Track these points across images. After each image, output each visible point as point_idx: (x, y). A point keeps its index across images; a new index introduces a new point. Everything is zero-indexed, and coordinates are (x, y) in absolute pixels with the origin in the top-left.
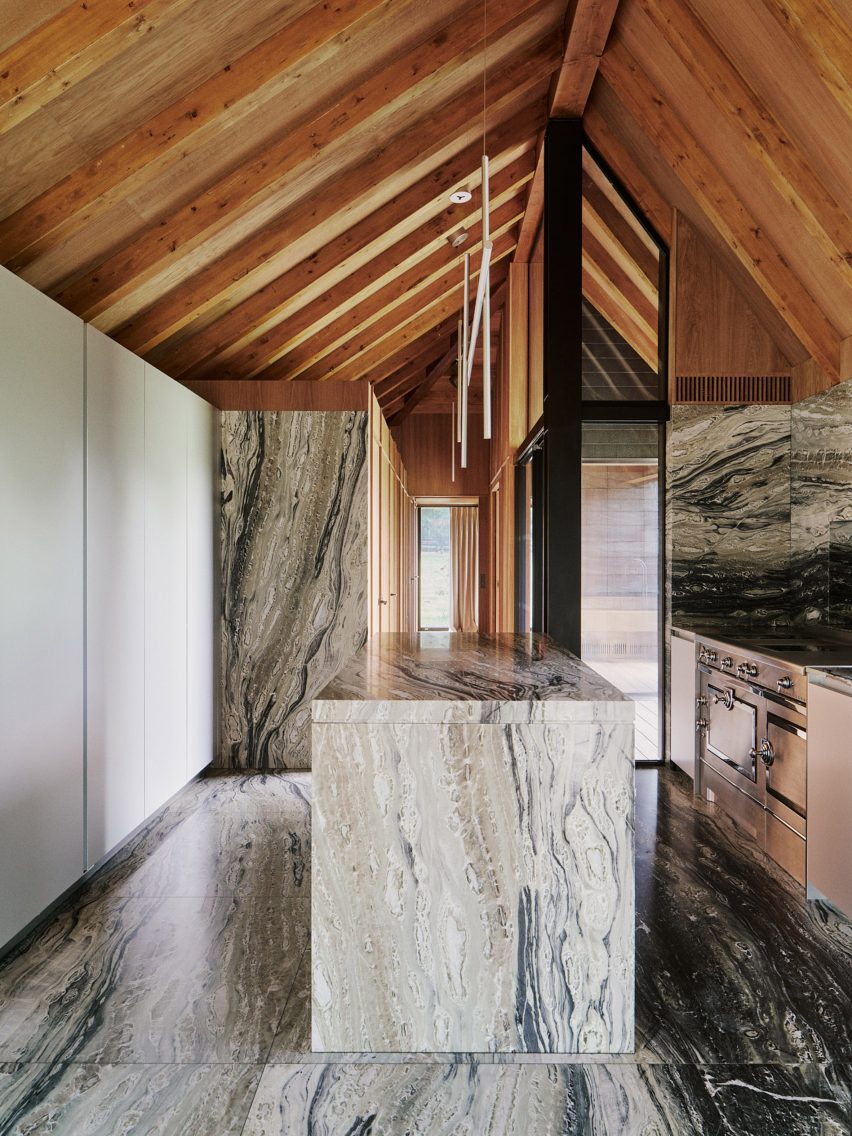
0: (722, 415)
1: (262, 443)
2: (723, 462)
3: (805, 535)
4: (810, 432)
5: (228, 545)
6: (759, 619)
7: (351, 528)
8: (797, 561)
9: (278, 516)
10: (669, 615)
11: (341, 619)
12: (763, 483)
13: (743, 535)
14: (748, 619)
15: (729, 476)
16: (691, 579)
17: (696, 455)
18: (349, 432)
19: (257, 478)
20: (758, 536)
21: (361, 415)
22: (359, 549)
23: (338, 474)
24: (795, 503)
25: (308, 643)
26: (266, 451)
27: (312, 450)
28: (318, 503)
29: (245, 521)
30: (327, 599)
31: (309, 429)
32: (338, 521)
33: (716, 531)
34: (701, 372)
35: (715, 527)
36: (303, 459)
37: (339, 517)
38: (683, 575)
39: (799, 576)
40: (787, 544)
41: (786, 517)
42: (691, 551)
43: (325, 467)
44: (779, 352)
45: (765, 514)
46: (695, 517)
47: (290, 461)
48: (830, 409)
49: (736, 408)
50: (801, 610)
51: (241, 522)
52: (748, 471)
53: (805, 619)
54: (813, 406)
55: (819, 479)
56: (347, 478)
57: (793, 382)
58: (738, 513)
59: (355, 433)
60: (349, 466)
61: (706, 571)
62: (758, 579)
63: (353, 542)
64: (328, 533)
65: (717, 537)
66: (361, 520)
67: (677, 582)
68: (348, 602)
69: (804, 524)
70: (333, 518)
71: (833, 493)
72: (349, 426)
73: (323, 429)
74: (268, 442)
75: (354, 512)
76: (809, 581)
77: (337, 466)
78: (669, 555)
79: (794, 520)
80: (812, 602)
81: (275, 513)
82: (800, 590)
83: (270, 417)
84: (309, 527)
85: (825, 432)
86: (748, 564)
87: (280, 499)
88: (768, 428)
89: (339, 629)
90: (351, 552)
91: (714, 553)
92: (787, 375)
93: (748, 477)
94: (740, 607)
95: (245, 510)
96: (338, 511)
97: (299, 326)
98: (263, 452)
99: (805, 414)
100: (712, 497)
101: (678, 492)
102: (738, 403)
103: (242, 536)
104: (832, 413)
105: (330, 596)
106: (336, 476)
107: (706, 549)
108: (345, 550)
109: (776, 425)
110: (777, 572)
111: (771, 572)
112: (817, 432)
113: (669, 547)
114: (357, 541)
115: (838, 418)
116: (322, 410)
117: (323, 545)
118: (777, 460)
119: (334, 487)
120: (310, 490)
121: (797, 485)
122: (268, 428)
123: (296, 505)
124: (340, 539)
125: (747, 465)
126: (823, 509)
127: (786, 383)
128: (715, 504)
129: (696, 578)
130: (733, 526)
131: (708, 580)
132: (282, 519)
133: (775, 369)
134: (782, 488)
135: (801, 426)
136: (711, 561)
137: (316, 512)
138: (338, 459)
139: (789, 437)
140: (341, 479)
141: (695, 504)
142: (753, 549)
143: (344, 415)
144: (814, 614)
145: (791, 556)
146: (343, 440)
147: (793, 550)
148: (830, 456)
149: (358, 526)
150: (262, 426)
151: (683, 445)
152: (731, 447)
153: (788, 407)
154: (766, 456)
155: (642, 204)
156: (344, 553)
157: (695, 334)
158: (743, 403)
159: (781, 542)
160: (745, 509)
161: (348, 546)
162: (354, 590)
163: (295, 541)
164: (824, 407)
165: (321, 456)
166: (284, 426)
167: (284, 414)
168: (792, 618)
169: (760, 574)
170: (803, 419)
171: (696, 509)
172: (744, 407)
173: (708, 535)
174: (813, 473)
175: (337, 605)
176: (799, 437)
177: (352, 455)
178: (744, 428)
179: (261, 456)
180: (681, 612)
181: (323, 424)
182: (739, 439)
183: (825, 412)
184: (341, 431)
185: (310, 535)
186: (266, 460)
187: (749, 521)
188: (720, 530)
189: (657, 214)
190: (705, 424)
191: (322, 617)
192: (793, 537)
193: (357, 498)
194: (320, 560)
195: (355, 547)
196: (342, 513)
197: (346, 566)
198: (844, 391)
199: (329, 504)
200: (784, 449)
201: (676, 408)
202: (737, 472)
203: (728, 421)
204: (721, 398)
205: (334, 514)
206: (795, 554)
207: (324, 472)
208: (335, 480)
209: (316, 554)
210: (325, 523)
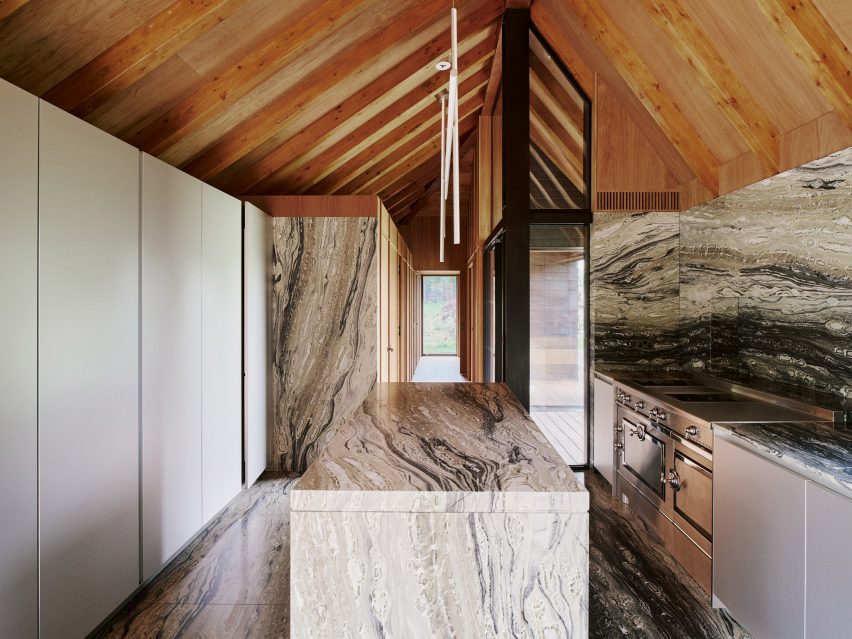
0: (630, 219)
1: (302, 240)
2: (631, 253)
3: (691, 306)
4: (695, 232)
5: (278, 312)
6: (658, 366)
7: (365, 300)
8: (686, 325)
9: (313, 292)
10: (593, 362)
11: (358, 366)
12: (660, 268)
13: (645, 305)
14: (650, 366)
15: (635, 263)
16: (608, 337)
17: (612, 248)
18: (364, 232)
19: (298, 265)
20: (657, 305)
21: (372, 219)
22: (371, 315)
23: (356, 262)
24: (683, 282)
25: (335, 382)
26: (305, 246)
27: (338, 244)
28: (342, 283)
29: (290, 296)
30: (348, 351)
31: (336, 230)
32: (356, 295)
33: (626, 303)
34: (615, 187)
35: (625, 300)
36: (331, 252)
37: (357, 292)
38: (602, 334)
39: (686, 335)
40: (677, 312)
41: (676, 292)
42: (608, 317)
43: (346, 257)
44: (670, 175)
45: (661, 290)
46: (611, 292)
47: (322, 253)
48: (711, 216)
49: (640, 215)
50: (688, 360)
51: (287, 296)
52: (649, 259)
53: (691, 367)
54: (697, 213)
55: (702, 266)
56: (362, 265)
57: (680, 195)
58: (641, 290)
59: (368, 233)
60: (364, 256)
61: (619, 331)
62: (656, 337)
63: (366, 311)
64: (349, 304)
65: (625, 307)
66: (372, 295)
67: (598, 340)
68: (363, 353)
69: (690, 298)
70: (352, 293)
71: (713, 276)
72: (364, 228)
73: (345, 230)
74: (306, 239)
75: (368, 289)
76: (694, 340)
77: (355, 257)
78: (593, 319)
79: (682, 294)
80: (698, 355)
81: (311, 290)
82: (687, 345)
83: (308, 221)
84: (336, 300)
85: (707, 232)
86: (649, 326)
87: (315, 280)
88: (663, 229)
89: (356, 373)
90: (365, 317)
91: (625, 319)
92: (676, 190)
93: (649, 264)
94: (644, 357)
95: (290, 287)
96: (356, 288)
98: (302, 246)
99: (691, 218)
100: (623, 278)
101: (599, 274)
102: (641, 211)
103: (288, 305)
104: (713, 219)
105: (350, 349)
106: (354, 263)
107: (619, 316)
108: (361, 316)
109: (668, 226)
110: (670, 332)
111: (666, 332)
112: (700, 232)
113: (592, 313)
114: (370, 310)
115: (718, 222)
116: (345, 216)
117: (345, 312)
118: (670, 252)
119: (353, 271)
120: (336, 274)
121: (684, 269)
122: (306, 229)
123: (326, 284)
124: (357, 309)
125: (648, 256)
126: (706, 289)
127: (676, 196)
128: (625, 283)
129: (612, 337)
130: (639, 299)
131: (621, 338)
132: (316, 294)
133: (668, 186)
134: (673, 271)
135: (687, 228)
136: (623, 324)
137: (340, 289)
138: (356, 251)
139: (678, 235)
140: (358, 265)
141: (612, 283)
142: (653, 315)
143: (360, 220)
144: (699, 364)
145: (680, 321)
146: (359, 237)
147: (682, 316)
148: (711, 250)
149: (370, 299)
150: (302, 228)
151: (602, 241)
152: (636, 243)
153: (677, 214)
154: (662, 248)
155: (572, 70)
156: (360, 318)
157: (611, 163)
158: (644, 210)
159: (672, 311)
160: (647, 286)
161: (363, 313)
162: (367, 344)
163: (325, 310)
164: (706, 214)
165: (344, 249)
166: (317, 228)
167: (317, 219)
168: (681, 365)
169: (658, 333)
170: (689, 223)
171: (612, 287)
172: (645, 213)
173: (620, 306)
174: (698, 262)
175: (356, 355)
176: (685, 235)
177: (366, 248)
178: (646, 229)
179: (301, 249)
180: (601, 361)
181: (345, 227)
182: (643, 236)
183: (708, 218)
184: (358, 231)
185: (336, 305)
186: (305, 252)
187: (650, 295)
188: (630, 302)
189: (582, 76)
190: (618, 226)
191: (344, 364)
192: (682, 307)
193: (369, 279)
194: (343, 323)
195: (368, 314)
196: (359, 290)
197: (362, 328)
198: (723, 203)
199: (350, 283)
200: (675, 244)
201: (598, 215)
202: (641, 260)
203: (634, 223)
204: (629, 207)
205: (353, 290)
206: (683, 319)
207: (346, 260)
208: (354, 267)
209: (341, 319)
210: (347, 296)
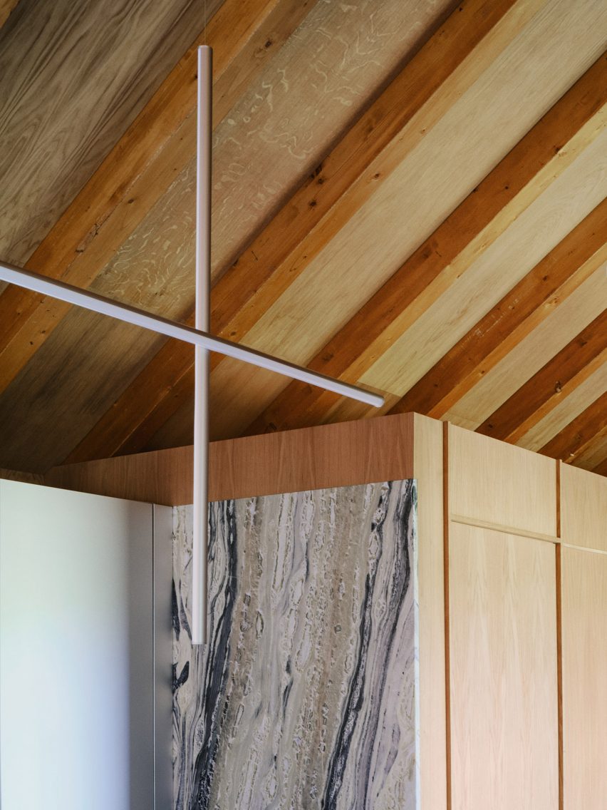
1: (233, 566)
5: (182, 770)
7: (384, 738)
9: (258, 712)
18: (377, 527)
19: (226, 634)
21: (399, 488)
22: (399, 785)
23: (359, 621)
26: (240, 582)
27: (314, 571)
28: (325, 682)
29: (209, 722)
31: (309, 528)
32: (360, 722)
36: (298, 594)
37: (362, 713)
43: (336, 606)
47: (277, 597)
51: (201, 725)
56: (375, 629)
59: (390, 529)
60: (380, 601)
63: (387, 770)
64: (342, 750)
66: (402, 722)
70: (352, 714)
72: (378, 515)
73: (333, 526)
74: (242, 560)
75: (388, 702)
77: (358, 604)
81: (254, 706)
83: (245, 509)
84: (310, 734)
87: (262, 678)
90: (385, 789)
95: (209, 699)
96: (361, 700)
97: (383, 316)
98: (234, 581)
103: (204, 750)
106: (356, 625)
108: (374, 787)
114: (395, 768)
116: (330, 486)
117: (335, 774)
119: (353, 648)
120: (312, 657)
122: (242, 532)
123: (288, 689)
124: (364, 763)
132: (265, 718)
137: (322, 703)
138: (359, 588)
140: (364, 631)
143: (370, 492)
146: (367, 545)
149: (396, 734)
150: (233, 530)
156: (371, 794)
161: (379, 777)
163: (286, 764)
165: (328, 583)
166: (268, 525)
167: (267, 500)
177: (384, 578)
179: (231, 589)
181: (333, 516)
184: (365, 527)
185: (313, 751)
186: (239, 598)
195: (391, 782)
196: (367, 705)
199: (345, 687)
205: (352, 707)
207: (335, 618)
208: (355, 635)
209: (322, 795)
210: (338, 725)
